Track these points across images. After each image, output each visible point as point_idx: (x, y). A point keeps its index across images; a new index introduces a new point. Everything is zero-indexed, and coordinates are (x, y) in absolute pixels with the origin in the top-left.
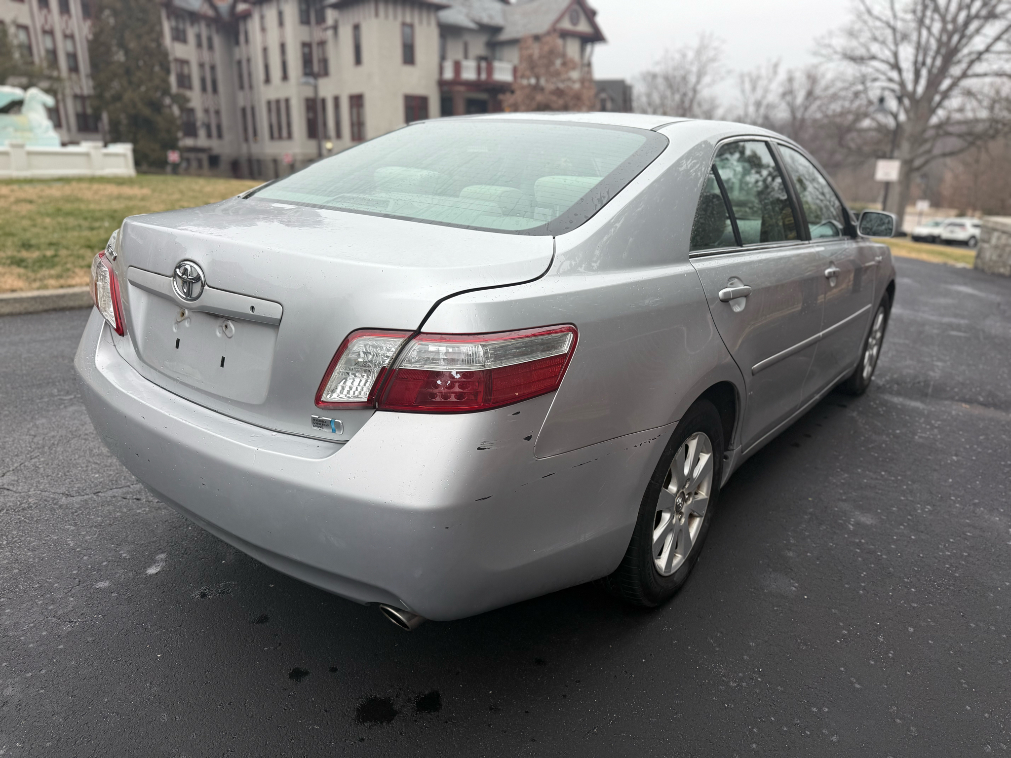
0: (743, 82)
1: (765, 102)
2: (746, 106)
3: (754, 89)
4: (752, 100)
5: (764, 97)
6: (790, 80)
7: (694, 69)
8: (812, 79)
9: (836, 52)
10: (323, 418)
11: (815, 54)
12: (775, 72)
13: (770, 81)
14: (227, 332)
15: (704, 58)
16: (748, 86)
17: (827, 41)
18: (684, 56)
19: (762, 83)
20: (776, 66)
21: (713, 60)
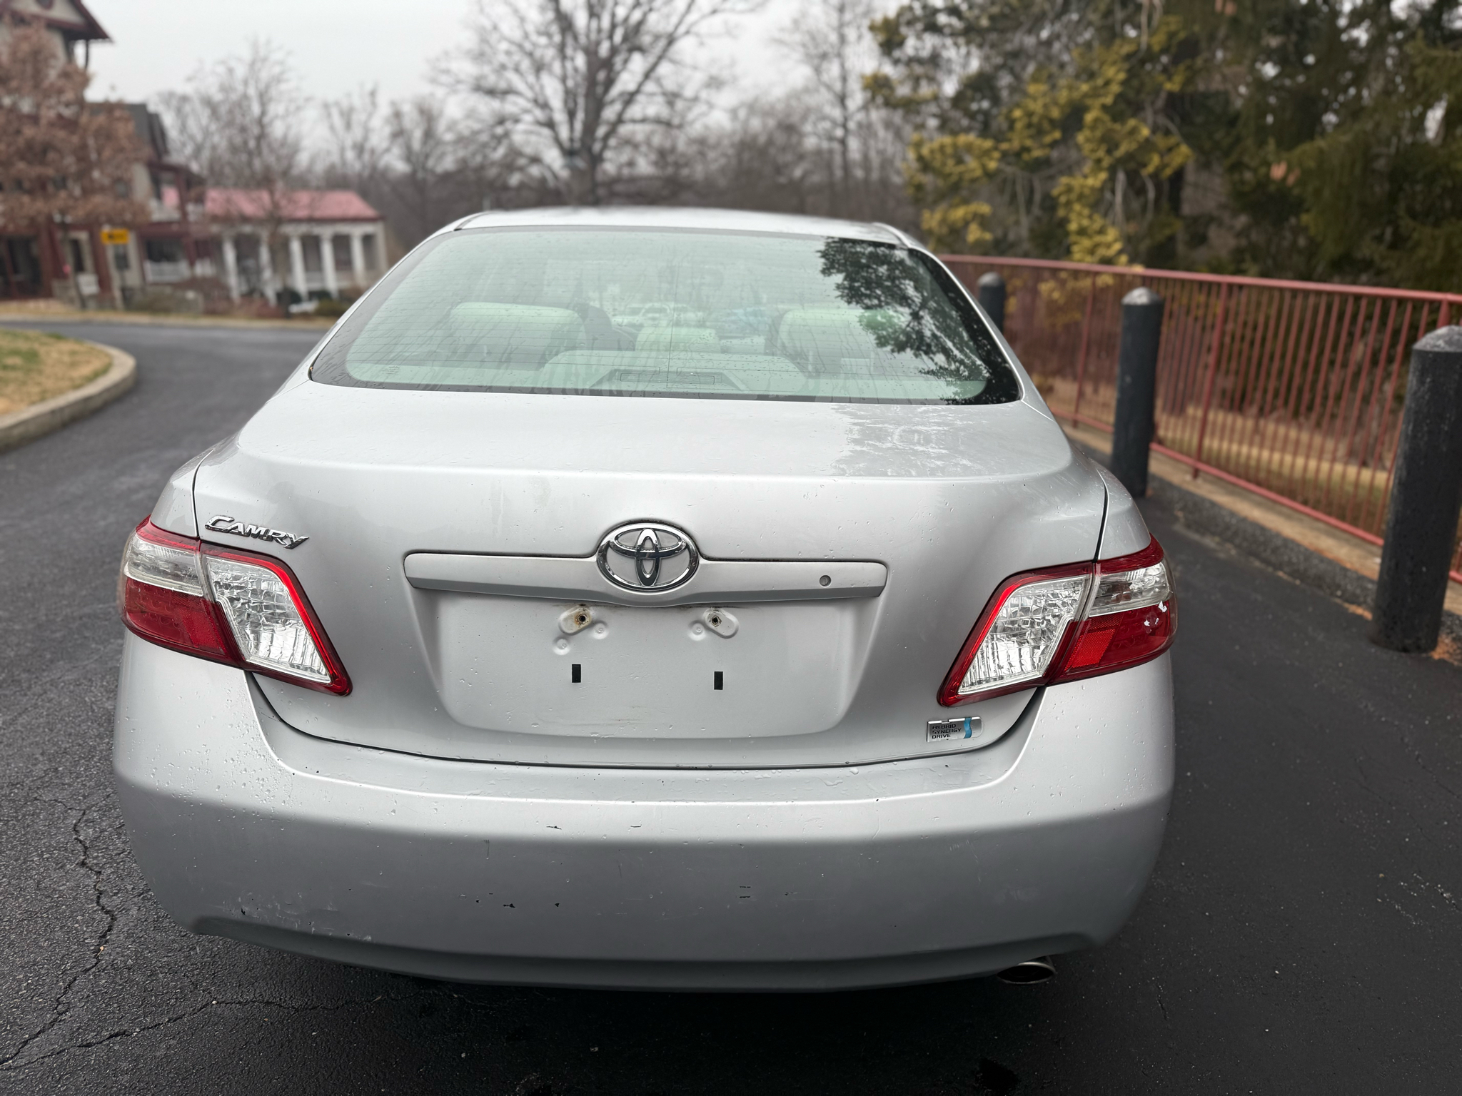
0: (329, 115)
1: (368, 146)
2: (342, 150)
3: (348, 126)
4: (349, 142)
5: (366, 138)
6: (397, 115)
7: (252, 91)
8: (428, 116)
9: (459, 82)
10: (950, 721)
11: (433, 81)
12: (374, 104)
13: (370, 115)
14: (720, 628)
15: (264, 75)
16: (338, 121)
17: (443, 65)
18: (231, 71)
19: (358, 118)
20: (373, 94)
21: (278, 80)
